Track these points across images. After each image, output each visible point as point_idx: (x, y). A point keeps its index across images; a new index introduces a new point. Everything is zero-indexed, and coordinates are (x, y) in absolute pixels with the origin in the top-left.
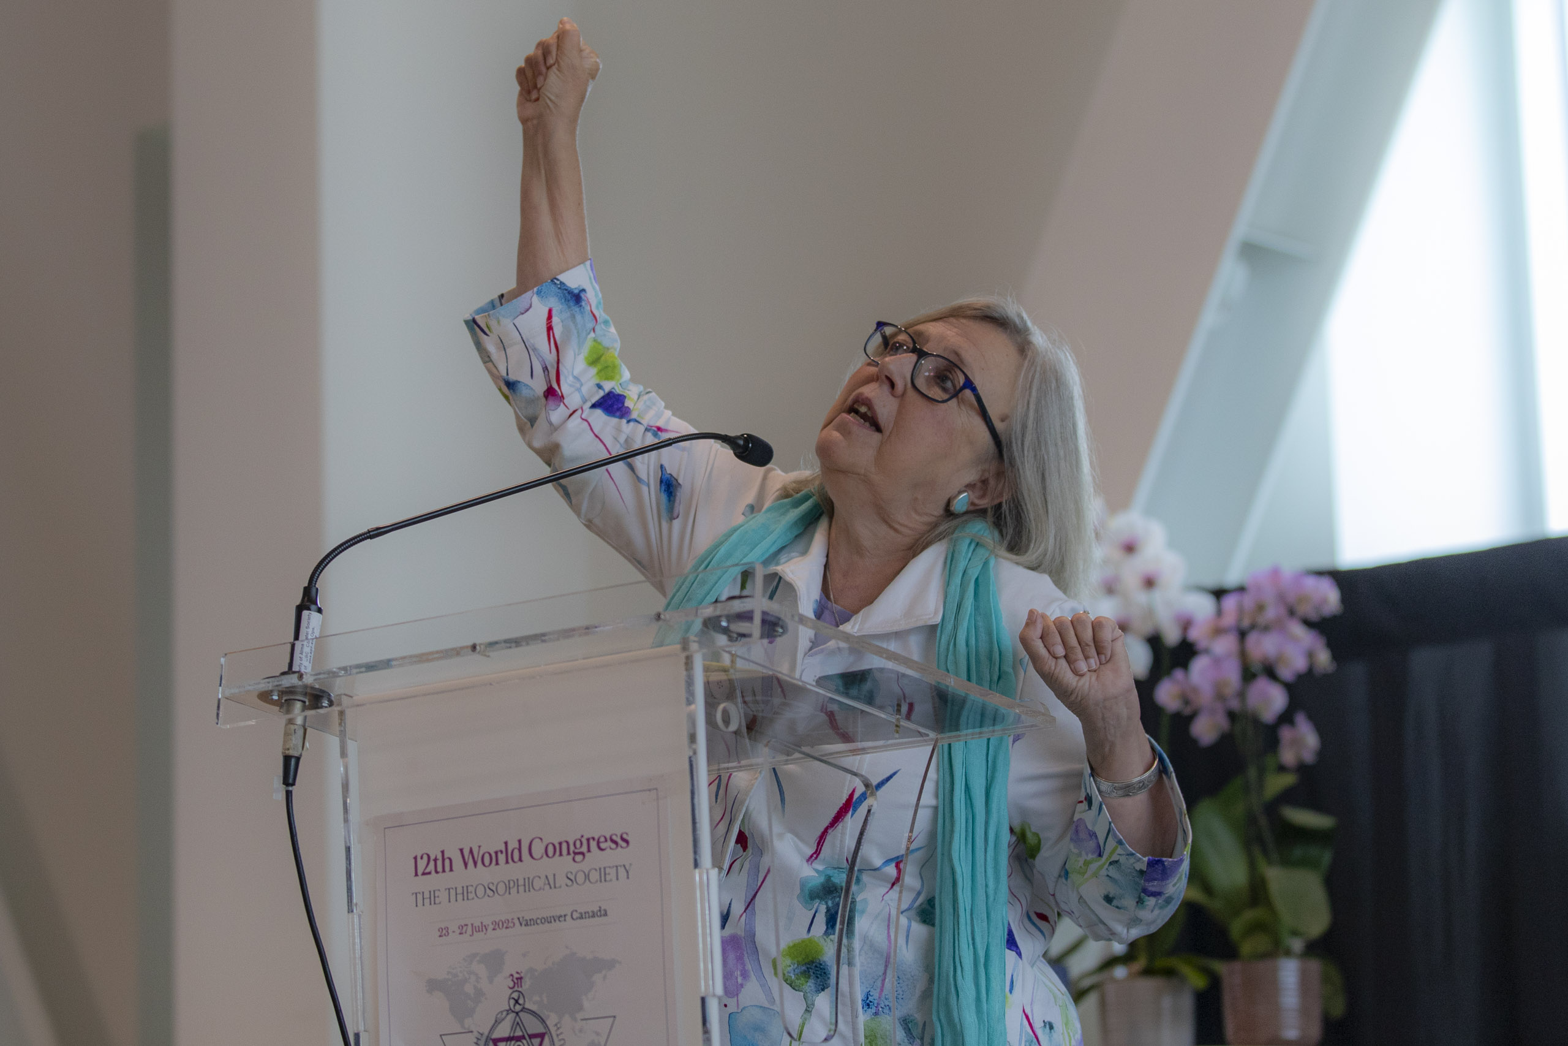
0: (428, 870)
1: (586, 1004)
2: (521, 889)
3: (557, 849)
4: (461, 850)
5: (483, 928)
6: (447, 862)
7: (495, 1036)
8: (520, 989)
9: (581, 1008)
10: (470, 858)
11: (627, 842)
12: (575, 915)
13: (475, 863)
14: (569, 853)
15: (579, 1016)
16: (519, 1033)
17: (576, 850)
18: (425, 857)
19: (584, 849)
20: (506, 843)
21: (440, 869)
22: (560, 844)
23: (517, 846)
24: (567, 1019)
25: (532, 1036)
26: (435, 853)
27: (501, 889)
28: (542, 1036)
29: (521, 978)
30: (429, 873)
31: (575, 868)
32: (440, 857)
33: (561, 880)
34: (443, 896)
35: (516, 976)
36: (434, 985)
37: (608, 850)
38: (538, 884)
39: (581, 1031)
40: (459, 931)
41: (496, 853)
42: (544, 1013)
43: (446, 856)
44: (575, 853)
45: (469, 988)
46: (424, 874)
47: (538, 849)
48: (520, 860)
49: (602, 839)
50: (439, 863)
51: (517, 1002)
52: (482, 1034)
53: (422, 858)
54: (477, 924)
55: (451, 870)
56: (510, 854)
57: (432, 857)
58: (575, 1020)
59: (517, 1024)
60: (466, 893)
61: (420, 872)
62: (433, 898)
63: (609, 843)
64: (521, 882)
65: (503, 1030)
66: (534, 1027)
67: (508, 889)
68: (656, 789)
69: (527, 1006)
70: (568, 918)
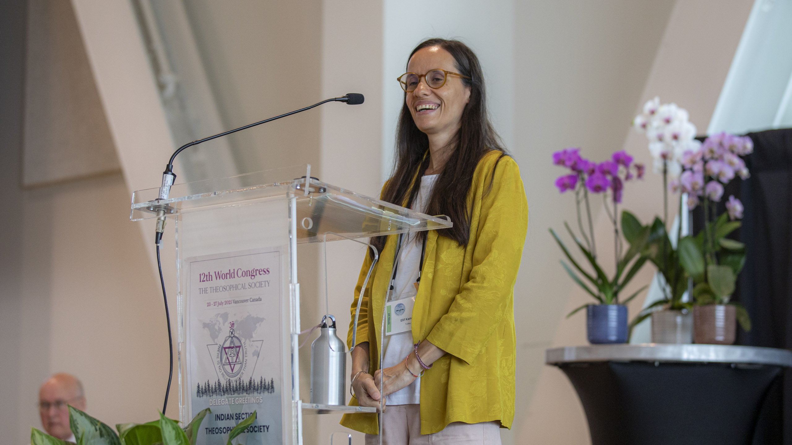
0: (204, 280)
1: (254, 335)
2: (234, 288)
3: (246, 274)
4: (215, 272)
5: (221, 304)
6: (210, 277)
7: (225, 346)
8: (233, 328)
9: (252, 337)
10: (218, 276)
11: (268, 271)
12: (251, 300)
13: (220, 278)
14: (250, 276)
15: (252, 340)
16: (232, 346)
17: (252, 274)
18: (203, 274)
19: (255, 274)
20: (230, 270)
21: (208, 279)
22: (247, 271)
23: (233, 272)
24: (247, 341)
25: (237, 347)
26: (207, 273)
27: (228, 288)
28: (239, 347)
29: (233, 324)
30: (205, 281)
31: (251, 281)
32: (208, 275)
33: (247, 286)
34: (209, 290)
35: (232, 323)
36: (205, 325)
37: (262, 275)
38: (240, 287)
39: (252, 345)
40: (214, 304)
41: (226, 274)
42: (240, 338)
43: (210, 274)
44: (252, 276)
45: (216, 327)
46: (203, 281)
47: (240, 274)
48: (234, 277)
49: (261, 270)
50: (208, 277)
51: (232, 333)
52: (221, 345)
53: (202, 275)
54: (220, 302)
55: (212, 280)
56: (230, 275)
57: (206, 275)
58: (250, 341)
59: (232, 342)
60: (216, 289)
61: (202, 280)
62: (205, 291)
63: (263, 272)
64: (234, 286)
65: (227, 344)
66: (237, 343)
67: (230, 288)
68: (279, 251)
69: (236, 335)
70: (249, 301)
